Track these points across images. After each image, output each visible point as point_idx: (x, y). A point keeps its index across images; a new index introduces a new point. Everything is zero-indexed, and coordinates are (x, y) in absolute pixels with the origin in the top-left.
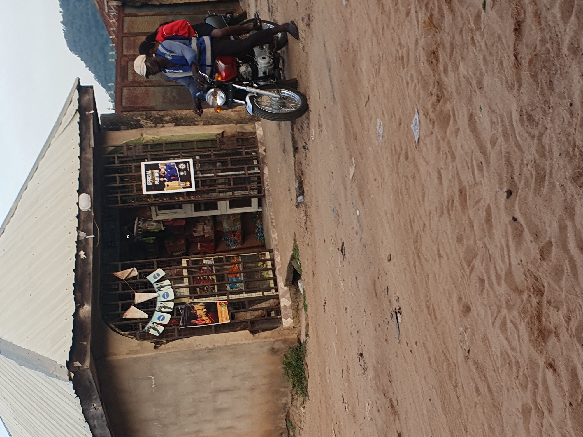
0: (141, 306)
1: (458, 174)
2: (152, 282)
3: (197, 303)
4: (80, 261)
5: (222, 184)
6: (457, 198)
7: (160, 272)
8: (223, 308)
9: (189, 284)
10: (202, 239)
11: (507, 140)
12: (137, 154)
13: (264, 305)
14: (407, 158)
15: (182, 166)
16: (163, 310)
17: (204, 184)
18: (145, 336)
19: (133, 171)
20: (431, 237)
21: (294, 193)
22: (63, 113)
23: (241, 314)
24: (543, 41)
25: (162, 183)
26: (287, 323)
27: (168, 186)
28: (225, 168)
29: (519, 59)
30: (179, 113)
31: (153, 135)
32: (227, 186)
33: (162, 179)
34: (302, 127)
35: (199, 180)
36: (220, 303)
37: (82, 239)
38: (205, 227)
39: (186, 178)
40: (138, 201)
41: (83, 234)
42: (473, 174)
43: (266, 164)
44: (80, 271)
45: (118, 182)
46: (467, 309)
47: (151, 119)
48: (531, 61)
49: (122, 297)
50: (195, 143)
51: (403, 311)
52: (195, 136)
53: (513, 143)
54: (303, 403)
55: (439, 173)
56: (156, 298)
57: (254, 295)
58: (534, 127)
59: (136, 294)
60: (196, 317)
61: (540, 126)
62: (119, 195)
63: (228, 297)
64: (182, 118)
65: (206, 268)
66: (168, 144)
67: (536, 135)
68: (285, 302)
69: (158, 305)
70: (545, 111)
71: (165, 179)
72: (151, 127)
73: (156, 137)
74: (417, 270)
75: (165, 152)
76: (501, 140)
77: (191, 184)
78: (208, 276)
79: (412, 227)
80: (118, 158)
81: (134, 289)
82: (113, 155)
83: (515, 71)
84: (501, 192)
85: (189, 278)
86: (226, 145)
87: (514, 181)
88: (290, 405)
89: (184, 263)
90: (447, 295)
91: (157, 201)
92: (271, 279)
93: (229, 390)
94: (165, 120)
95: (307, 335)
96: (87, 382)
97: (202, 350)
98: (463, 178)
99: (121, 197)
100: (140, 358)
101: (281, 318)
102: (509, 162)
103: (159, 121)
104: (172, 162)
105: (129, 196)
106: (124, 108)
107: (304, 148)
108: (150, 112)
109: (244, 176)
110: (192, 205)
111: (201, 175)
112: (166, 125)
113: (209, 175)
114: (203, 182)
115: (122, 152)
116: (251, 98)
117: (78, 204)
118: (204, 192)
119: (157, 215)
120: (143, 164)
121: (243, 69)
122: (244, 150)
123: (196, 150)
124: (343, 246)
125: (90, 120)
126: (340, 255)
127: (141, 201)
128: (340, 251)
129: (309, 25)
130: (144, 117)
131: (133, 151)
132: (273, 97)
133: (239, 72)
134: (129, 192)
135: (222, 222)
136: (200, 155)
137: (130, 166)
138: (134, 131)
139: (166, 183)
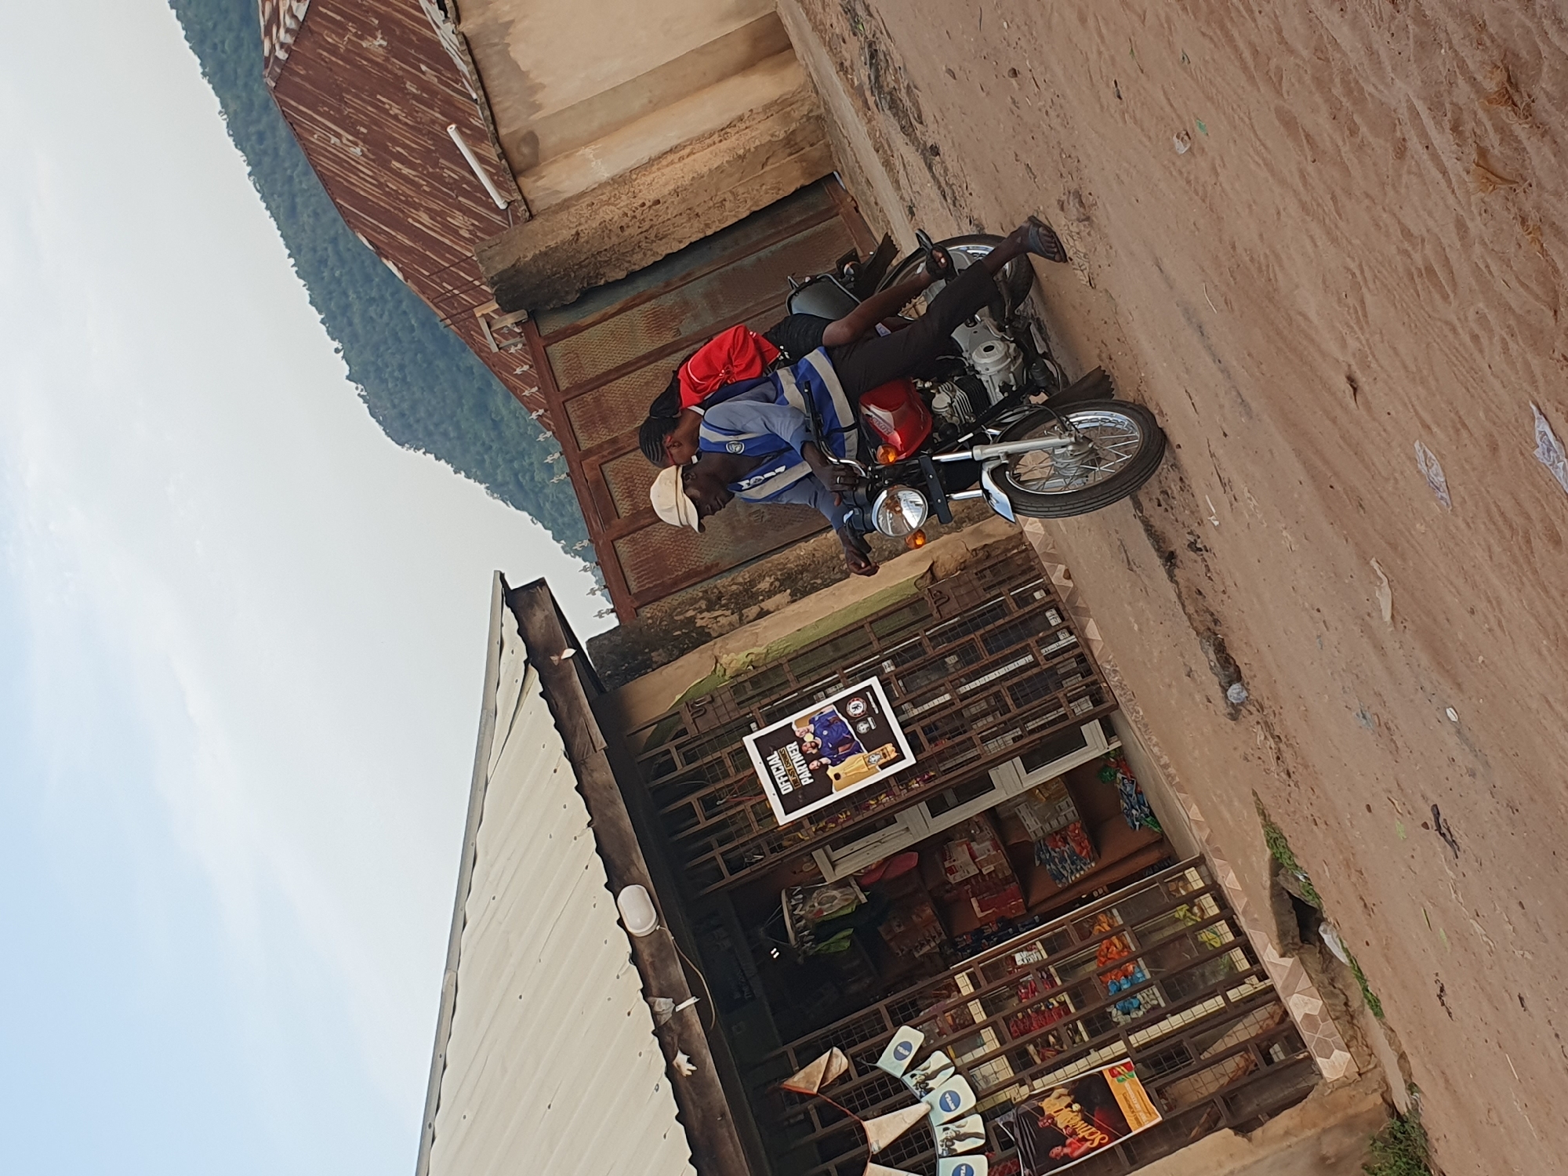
0: (892, 1155)
2: (898, 1074)
3: (1047, 1093)
4: (683, 1084)
5: (984, 714)
7: (909, 1036)
8: (1126, 1084)
9: (1002, 1042)
10: (979, 884)
12: (725, 719)
13: (1244, 1031)
15: (856, 708)
16: (960, 1146)
17: (936, 733)
19: (732, 771)
21: (1211, 681)
22: (492, 682)
23: (1184, 1082)
25: (819, 774)
26: (1334, 1066)
27: (837, 776)
28: (974, 667)
30: (791, 558)
31: (745, 648)
32: (1000, 718)
33: (815, 764)
34: (1165, 492)
35: (916, 727)
36: (1111, 1070)
37: (664, 1019)
38: (975, 846)
39: (880, 736)
40: (773, 851)
41: (664, 1004)
43: (1085, 612)
44: (695, 1115)
45: (700, 816)
47: (723, 602)
49: (828, 1148)
50: (867, 628)
52: (857, 607)
56: (926, 1116)
57: (1198, 1012)
59: (866, 1124)
60: (1059, 1138)
62: (717, 852)
63: (1128, 1043)
64: (804, 569)
65: (1029, 977)
66: (796, 658)
68: (1302, 1004)
69: (940, 1135)
71: (824, 760)
72: (732, 627)
73: (755, 650)
75: (794, 686)
77: (898, 749)
78: (1045, 1000)
80: (677, 748)
81: (854, 1111)
82: (663, 748)
85: (994, 1025)
86: (953, 601)
89: (964, 983)
91: (823, 829)
92: (1231, 947)
94: (757, 594)
95: (1411, 1088)
99: (722, 854)
101: (1310, 1059)
103: (745, 603)
104: (825, 705)
105: (743, 845)
106: (636, 597)
107: (1194, 548)
108: (710, 583)
109: (1035, 670)
110: (923, 805)
111: (916, 712)
112: (768, 604)
113: (936, 702)
114: (927, 730)
115: (680, 728)
116: (995, 475)
117: (621, 922)
118: (941, 757)
119: (834, 865)
120: (749, 741)
121: (941, 401)
122: (1007, 595)
123: (876, 646)
124: (1437, 815)
125: (570, 677)
126: (1438, 843)
127: (781, 848)
128: (1433, 832)
129: (1088, 219)
130: (703, 604)
131: (711, 714)
132: (1055, 447)
133: (935, 415)
134: (739, 833)
135: (1016, 816)
136: (892, 657)
137: (720, 761)
138: (692, 657)
139: (831, 772)
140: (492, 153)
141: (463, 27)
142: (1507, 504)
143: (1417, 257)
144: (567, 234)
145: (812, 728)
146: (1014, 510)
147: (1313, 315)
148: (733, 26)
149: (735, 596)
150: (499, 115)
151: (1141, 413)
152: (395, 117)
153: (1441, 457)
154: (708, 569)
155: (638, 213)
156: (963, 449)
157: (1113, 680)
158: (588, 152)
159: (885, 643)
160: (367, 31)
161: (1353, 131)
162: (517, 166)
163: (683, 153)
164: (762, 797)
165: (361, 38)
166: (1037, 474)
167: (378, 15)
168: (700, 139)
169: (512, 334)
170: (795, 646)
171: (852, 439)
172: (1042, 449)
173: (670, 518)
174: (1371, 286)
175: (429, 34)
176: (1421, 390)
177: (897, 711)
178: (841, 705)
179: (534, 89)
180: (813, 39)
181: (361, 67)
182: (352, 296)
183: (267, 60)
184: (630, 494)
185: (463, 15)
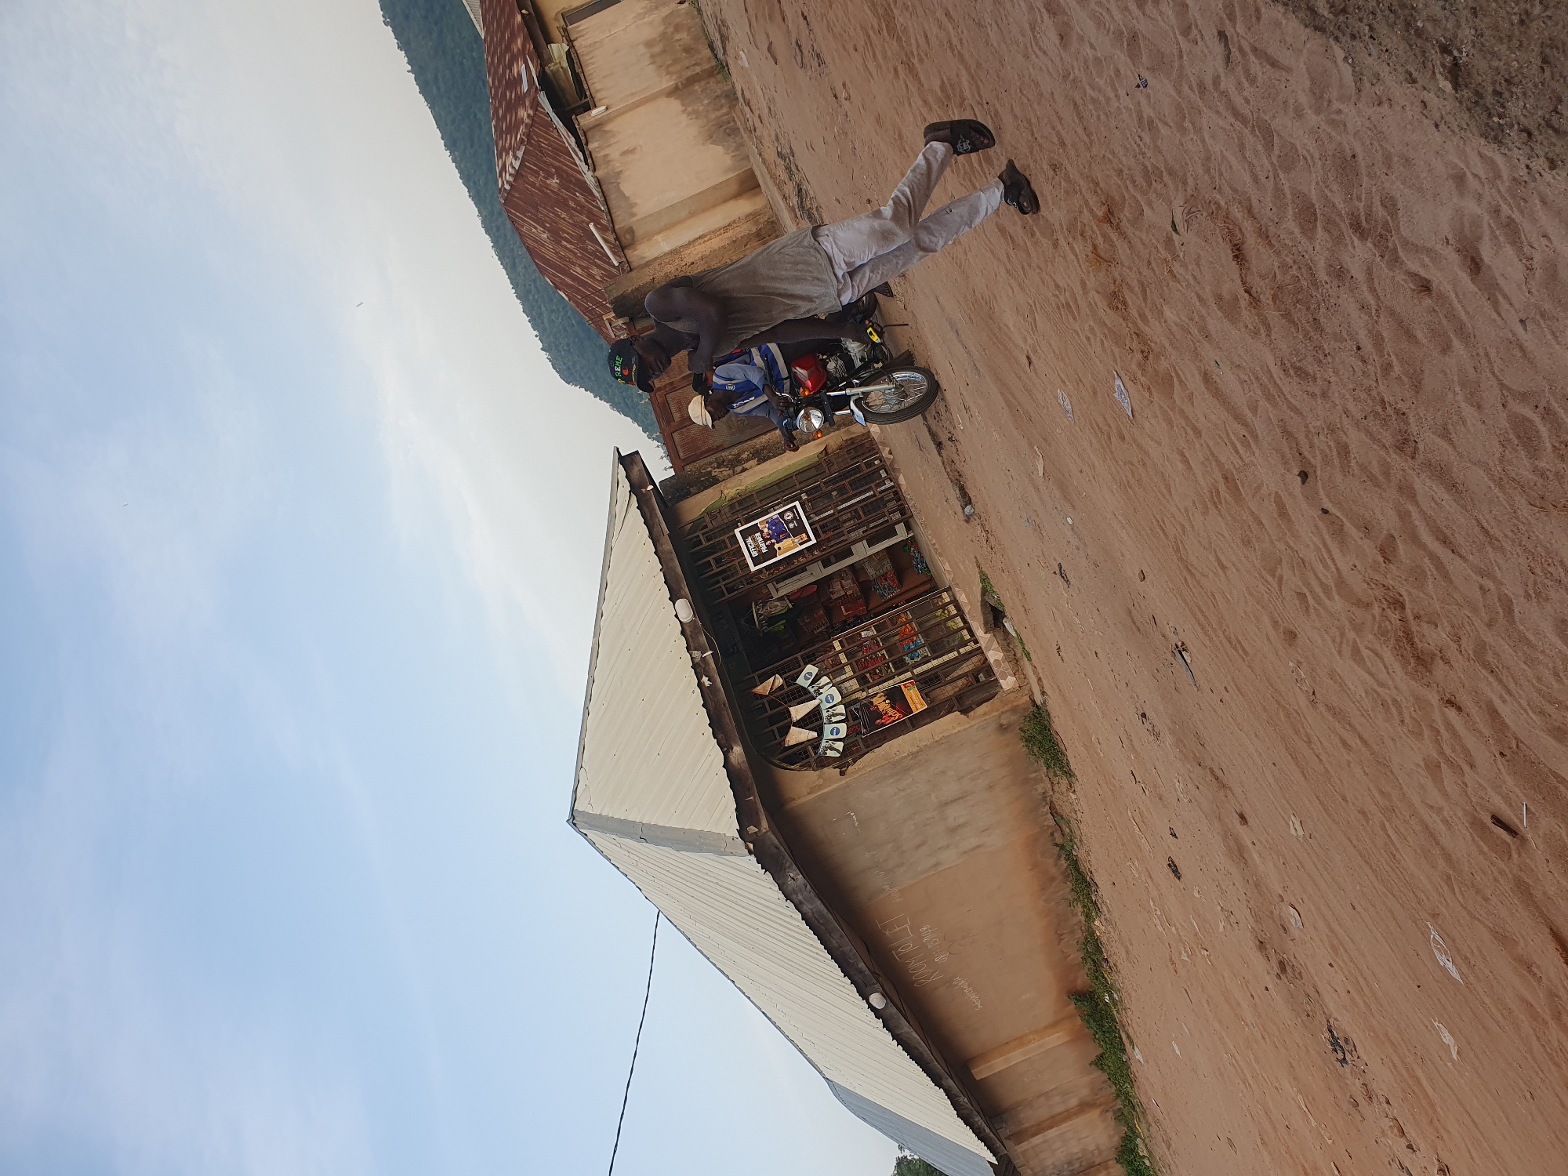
0: (802, 723)
1: (1213, 454)
2: (806, 686)
3: (875, 695)
4: (705, 690)
5: (849, 520)
6: (1222, 487)
7: (811, 669)
8: (911, 691)
9: (854, 672)
10: (845, 600)
11: (1275, 405)
12: (725, 521)
13: (967, 667)
14: (1123, 439)
15: (789, 516)
16: (834, 719)
17: (826, 528)
18: (823, 762)
19: (729, 545)
20: (1199, 542)
21: (957, 505)
22: (613, 501)
23: (938, 690)
24: (1285, 267)
25: (771, 547)
26: (1007, 684)
27: (779, 548)
28: (845, 496)
29: (1255, 295)
30: (758, 443)
31: (736, 486)
32: (857, 521)
33: (768, 543)
34: (938, 412)
35: (817, 526)
36: (904, 685)
37: (697, 661)
38: (844, 582)
39: (800, 530)
40: (748, 584)
41: (697, 654)
42: (1237, 452)
43: (899, 471)
44: (711, 704)
45: (714, 567)
46: (1291, 636)
47: (725, 464)
48: (1274, 298)
49: (773, 720)
50: (794, 478)
51: (1188, 644)
52: (790, 465)
53: (1285, 407)
54: (1071, 786)
55: (1182, 455)
56: (819, 706)
57: (946, 658)
58: (1311, 383)
59: (791, 709)
60: (880, 715)
61: (1319, 381)
62: (722, 584)
63: (913, 673)
64: (764, 448)
65: (868, 643)
66: (759, 492)
67: (1318, 394)
68: (994, 655)
69: (825, 714)
70: (1320, 361)
71: (773, 541)
72: (729, 476)
73: (740, 488)
74: (1194, 590)
75: (759, 505)
76: (1263, 403)
77: (808, 536)
78: (875, 653)
79: (1163, 531)
80: (703, 534)
81: (786, 703)
82: (696, 534)
83: (1253, 311)
84: (1289, 476)
85: (851, 665)
86: (835, 465)
87: (1305, 457)
88: (1051, 793)
89: (837, 645)
90: (1253, 619)
91: (772, 574)
92: (962, 629)
93: (959, 799)
94: (743, 460)
95: (1043, 693)
96: (773, 848)
97: (905, 757)
98: (1223, 459)
99: (725, 585)
100: (827, 793)
101: (997, 680)
102: (1287, 433)
103: (736, 465)
104: (774, 514)
105: (732, 581)
106: (683, 460)
107: (950, 439)
108: (719, 455)
109: (874, 499)
110: (820, 562)
111: (817, 518)
112: (746, 465)
113: (827, 514)
114: (822, 527)
115: (704, 524)
116: (857, 403)
117: (676, 616)
118: (829, 540)
119: (777, 590)
120: (737, 532)
121: (831, 366)
122: (861, 462)
123: (798, 486)
124: (1060, 567)
125: (651, 499)
126: (1060, 581)
127: (752, 582)
128: (1059, 576)
129: (904, 276)
130: (715, 465)
131: (719, 518)
132: (886, 389)
133: (828, 372)
134: (732, 575)
135: (863, 568)
136: (806, 492)
137: (724, 541)
138: (710, 490)
139: (776, 546)
140: (611, 238)
141: (596, 174)
142: (1100, 421)
143: (1062, 298)
144: (648, 279)
145: (767, 525)
146: (865, 420)
147: (1011, 326)
148: (731, 175)
149: (730, 461)
150: (615, 219)
151: (927, 373)
152: (564, 219)
153: (1070, 396)
154: (718, 447)
155: (684, 269)
156: (841, 390)
157: (911, 503)
158: (659, 238)
159: (802, 485)
160: (550, 175)
161: (1033, 235)
162: (624, 245)
163: (706, 239)
164: (743, 558)
165: (547, 179)
166: (877, 403)
167: (555, 167)
168: (714, 232)
169: (622, 329)
170: (759, 486)
171: (787, 384)
172: (879, 390)
173: (698, 421)
174: (1039, 310)
175: (580, 177)
176: (1062, 364)
177: (808, 518)
178: (781, 515)
179: (634, 205)
180: (770, 182)
181: (547, 194)
182: (543, 309)
183: (500, 189)
184: (680, 410)
185: (597, 168)
